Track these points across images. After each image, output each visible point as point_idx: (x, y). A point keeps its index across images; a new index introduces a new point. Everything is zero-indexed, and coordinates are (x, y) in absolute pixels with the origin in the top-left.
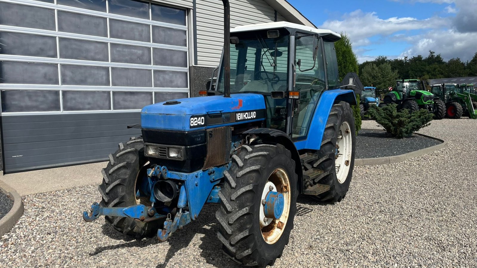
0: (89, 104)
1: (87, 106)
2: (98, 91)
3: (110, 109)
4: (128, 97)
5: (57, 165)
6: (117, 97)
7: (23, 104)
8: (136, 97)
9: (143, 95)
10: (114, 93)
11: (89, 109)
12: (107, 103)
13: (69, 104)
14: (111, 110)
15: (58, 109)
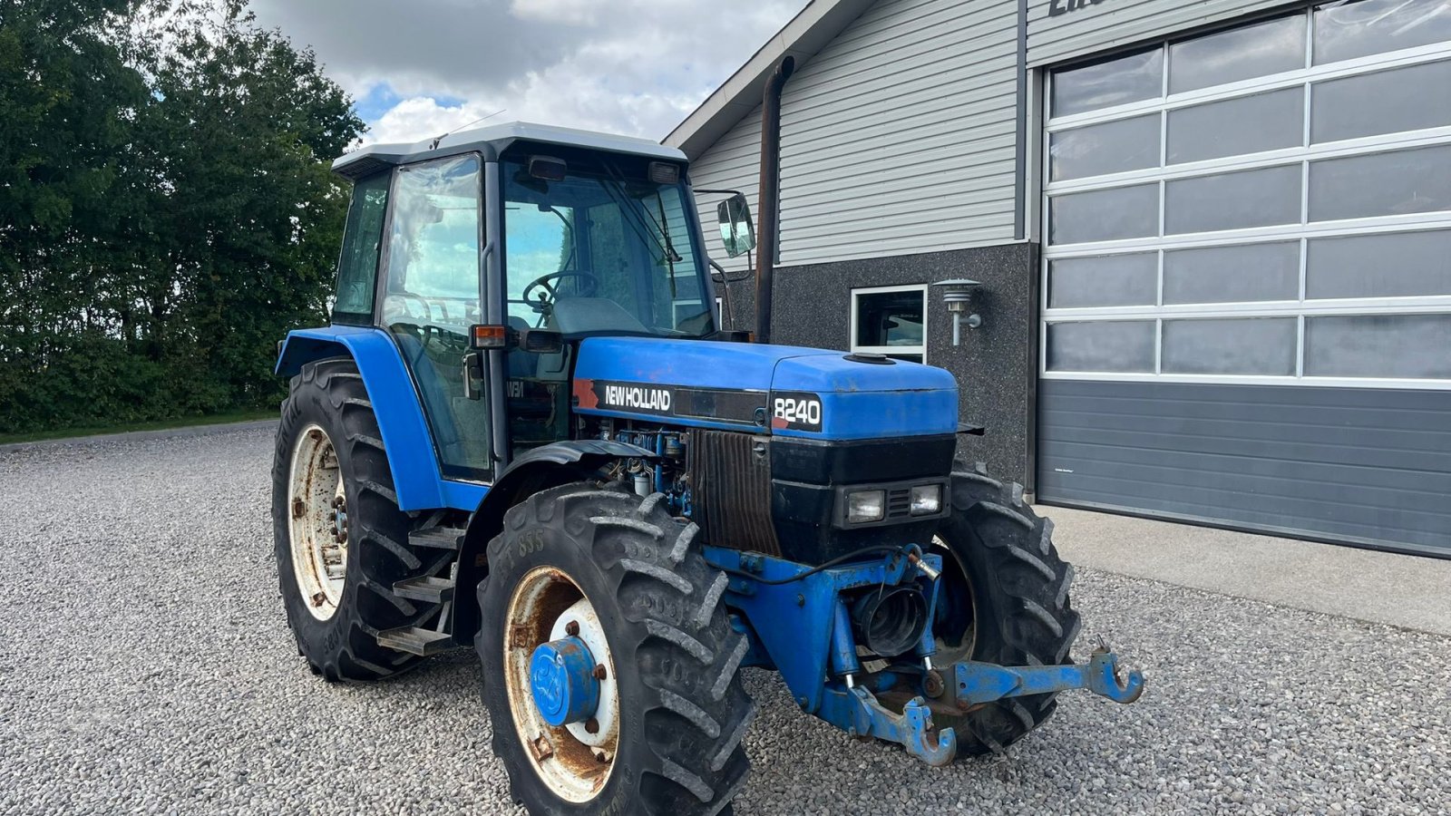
0: (1228, 355)
1: (1224, 363)
2: (1258, 318)
3: (1292, 372)
4: (1364, 335)
5: (1137, 511)
6: (1318, 335)
7: (1081, 354)
8: (1395, 333)
9: (1429, 326)
10: (1309, 320)
11: (1226, 371)
12: (1285, 352)
13: (1174, 357)
14: (1295, 375)
15: (1149, 367)
